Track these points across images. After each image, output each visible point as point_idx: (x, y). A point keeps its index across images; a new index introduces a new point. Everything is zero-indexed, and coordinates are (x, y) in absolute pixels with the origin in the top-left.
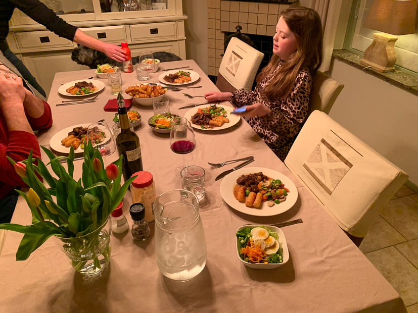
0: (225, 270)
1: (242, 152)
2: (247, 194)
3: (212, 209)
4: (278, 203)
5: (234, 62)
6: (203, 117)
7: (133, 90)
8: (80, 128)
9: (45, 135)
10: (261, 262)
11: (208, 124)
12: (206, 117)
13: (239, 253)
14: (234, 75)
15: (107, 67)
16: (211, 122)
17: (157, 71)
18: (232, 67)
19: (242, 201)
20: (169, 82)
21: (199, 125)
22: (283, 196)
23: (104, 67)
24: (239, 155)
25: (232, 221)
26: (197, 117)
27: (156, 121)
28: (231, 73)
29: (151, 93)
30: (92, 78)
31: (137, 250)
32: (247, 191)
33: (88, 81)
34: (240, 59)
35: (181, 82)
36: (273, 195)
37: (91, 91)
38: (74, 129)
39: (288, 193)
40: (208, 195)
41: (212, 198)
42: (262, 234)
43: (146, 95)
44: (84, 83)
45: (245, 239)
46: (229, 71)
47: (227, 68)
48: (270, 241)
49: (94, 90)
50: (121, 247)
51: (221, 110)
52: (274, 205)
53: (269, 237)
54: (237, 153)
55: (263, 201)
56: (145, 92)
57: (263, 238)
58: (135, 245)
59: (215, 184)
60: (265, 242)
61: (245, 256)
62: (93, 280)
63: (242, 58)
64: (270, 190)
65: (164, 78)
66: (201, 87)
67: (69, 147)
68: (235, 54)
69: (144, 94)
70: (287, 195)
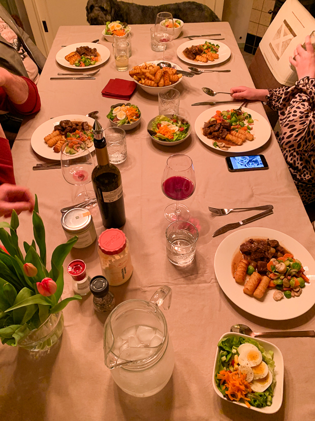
0: (194, 388)
1: (260, 195)
2: (249, 272)
3: (198, 283)
4: (289, 296)
5: (283, 39)
6: (219, 128)
7: (138, 73)
8: (67, 122)
9: (30, 122)
10: (242, 400)
11: (224, 139)
12: (223, 128)
13: (216, 376)
14: (278, 58)
15: (118, 26)
16: (229, 137)
17: (178, 37)
18: (278, 45)
19: (241, 282)
20: (189, 58)
21: (212, 138)
22: (297, 290)
23: (113, 27)
24: (254, 198)
25: (220, 311)
26: (212, 126)
27: (159, 125)
28: (275, 53)
29: (160, 81)
30: (98, 40)
31: (96, 325)
32: (251, 268)
33: (92, 46)
34: (291, 36)
35: (205, 60)
36: (284, 284)
37: (92, 63)
38: (61, 123)
39: (306, 284)
40: (198, 259)
41: (201, 266)
42: (252, 357)
43: (153, 82)
44: (87, 49)
45: (229, 356)
46: (273, 49)
47: (270, 45)
48: (262, 370)
49: (96, 61)
50: (80, 314)
51: (247, 118)
52: (282, 298)
53: (261, 363)
54: (252, 196)
55: (269, 288)
56: (153, 78)
57: (252, 364)
58: (95, 317)
59: (211, 242)
60: (254, 371)
61: (222, 382)
62: (39, 356)
63: (295, 35)
64: (282, 277)
65: (184, 52)
66: (229, 71)
67: (51, 147)
68: (287, 25)
69: (151, 80)
70: (304, 286)
